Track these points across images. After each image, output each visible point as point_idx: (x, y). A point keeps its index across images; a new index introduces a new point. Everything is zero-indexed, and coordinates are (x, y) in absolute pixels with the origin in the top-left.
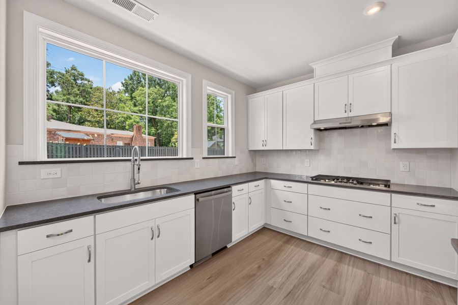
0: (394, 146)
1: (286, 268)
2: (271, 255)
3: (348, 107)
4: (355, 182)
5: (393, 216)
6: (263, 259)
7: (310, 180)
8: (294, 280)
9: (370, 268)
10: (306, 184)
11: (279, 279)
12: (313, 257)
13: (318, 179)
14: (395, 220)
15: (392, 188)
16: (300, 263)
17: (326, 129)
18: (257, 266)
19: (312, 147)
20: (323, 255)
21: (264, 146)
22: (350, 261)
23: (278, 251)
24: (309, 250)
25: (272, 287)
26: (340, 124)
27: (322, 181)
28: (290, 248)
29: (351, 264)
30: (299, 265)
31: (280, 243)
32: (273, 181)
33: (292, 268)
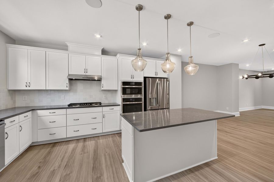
0: (102, 89)
1: (59, 158)
2: (45, 158)
3: (86, 71)
4: (90, 105)
5: (103, 115)
6: (40, 162)
7: (67, 106)
8: (66, 160)
9: (96, 139)
10: (65, 109)
11: (57, 164)
12: (71, 146)
13: (71, 106)
14: (104, 117)
15: (102, 105)
16: (66, 152)
17: (76, 80)
18: (37, 167)
19: (67, 89)
20: (76, 143)
21: (28, 86)
22: (88, 140)
23: (49, 153)
24: (68, 144)
25: (54, 170)
26: (83, 78)
27: (74, 106)
28: (57, 149)
29: (89, 140)
30: (66, 153)
31: (49, 149)
32: (39, 111)
33: (62, 156)
